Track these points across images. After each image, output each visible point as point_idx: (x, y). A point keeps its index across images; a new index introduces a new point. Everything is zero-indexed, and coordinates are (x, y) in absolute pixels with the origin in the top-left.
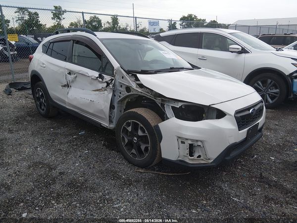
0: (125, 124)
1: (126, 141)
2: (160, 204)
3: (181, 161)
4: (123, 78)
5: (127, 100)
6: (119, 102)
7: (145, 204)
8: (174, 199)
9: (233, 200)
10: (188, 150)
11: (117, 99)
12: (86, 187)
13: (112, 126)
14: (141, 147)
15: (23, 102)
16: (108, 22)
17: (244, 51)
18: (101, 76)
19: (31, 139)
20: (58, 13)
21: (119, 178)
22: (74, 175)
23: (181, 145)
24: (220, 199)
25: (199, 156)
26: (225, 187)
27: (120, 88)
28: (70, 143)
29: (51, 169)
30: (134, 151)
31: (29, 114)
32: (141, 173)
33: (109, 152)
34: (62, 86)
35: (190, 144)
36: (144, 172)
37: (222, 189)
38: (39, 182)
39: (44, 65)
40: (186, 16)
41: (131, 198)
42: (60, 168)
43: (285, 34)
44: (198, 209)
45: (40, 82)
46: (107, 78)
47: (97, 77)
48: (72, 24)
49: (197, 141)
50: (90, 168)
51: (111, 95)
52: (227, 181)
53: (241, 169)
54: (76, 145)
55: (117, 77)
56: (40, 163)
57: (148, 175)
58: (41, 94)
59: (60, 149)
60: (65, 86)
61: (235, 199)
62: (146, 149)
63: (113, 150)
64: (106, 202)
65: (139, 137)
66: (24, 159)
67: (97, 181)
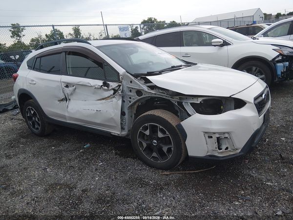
0: (141, 128)
1: (145, 145)
2: (200, 203)
3: (210, 156)
4: (131, 82)
5: (137, 104)
6: (129, 107)
7: (186, 206)
8: (212, 195)
9: (267, 185)
10: (217, 144)
11: (127, 105)
12: (117, 200)
13: (124, 133)
14: (163, 149)
15: (10, 124)
16: (70, 34)
17: (225, 44)
18: (105, 84)
19: (35, 161)
20: (16, 30)
21: (147, 184)
22: (99, 189)
23: (209, 140)
24: (255, 186)
25: (227, 148)
26: (254, 173)
27: (130, 93)
28: (79, 158)
29: (71, 189)
30: (154, 154)
31: (22, 135)
32: (167, 175)
33: (124, 160)
34: (59, 101)
35: (217, 138)
36: (171, 174)
37: (253, 176)
38: (63, 204)
39: (34, 82)
40: (146, 20)
41: (169, 202)
42: (81, 186)
43: (247, 25)
44: (240, 201)
45: (31, 100)
46: (113, 85)
47: (102, 86)
48: (33, 40)
49: (224, 133)
50: (113, 180)
51: (120, 102)
52: (253, 168)
53: (260, 155)
54: (87, 159)
55: (124, 82)
56: (56, 184)
57: (175, 176)
58: (32, 112)
59: (72, 167)
60: (62, 100)
61: (269, 184)
62: (169, 150)
63: (127, 157)
64: (145, 211)
65: (158, 139)
66: (36, 183)
67: (125, 192)
